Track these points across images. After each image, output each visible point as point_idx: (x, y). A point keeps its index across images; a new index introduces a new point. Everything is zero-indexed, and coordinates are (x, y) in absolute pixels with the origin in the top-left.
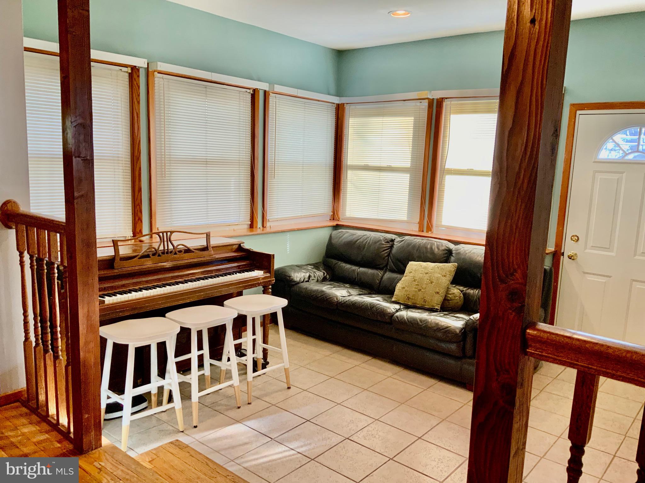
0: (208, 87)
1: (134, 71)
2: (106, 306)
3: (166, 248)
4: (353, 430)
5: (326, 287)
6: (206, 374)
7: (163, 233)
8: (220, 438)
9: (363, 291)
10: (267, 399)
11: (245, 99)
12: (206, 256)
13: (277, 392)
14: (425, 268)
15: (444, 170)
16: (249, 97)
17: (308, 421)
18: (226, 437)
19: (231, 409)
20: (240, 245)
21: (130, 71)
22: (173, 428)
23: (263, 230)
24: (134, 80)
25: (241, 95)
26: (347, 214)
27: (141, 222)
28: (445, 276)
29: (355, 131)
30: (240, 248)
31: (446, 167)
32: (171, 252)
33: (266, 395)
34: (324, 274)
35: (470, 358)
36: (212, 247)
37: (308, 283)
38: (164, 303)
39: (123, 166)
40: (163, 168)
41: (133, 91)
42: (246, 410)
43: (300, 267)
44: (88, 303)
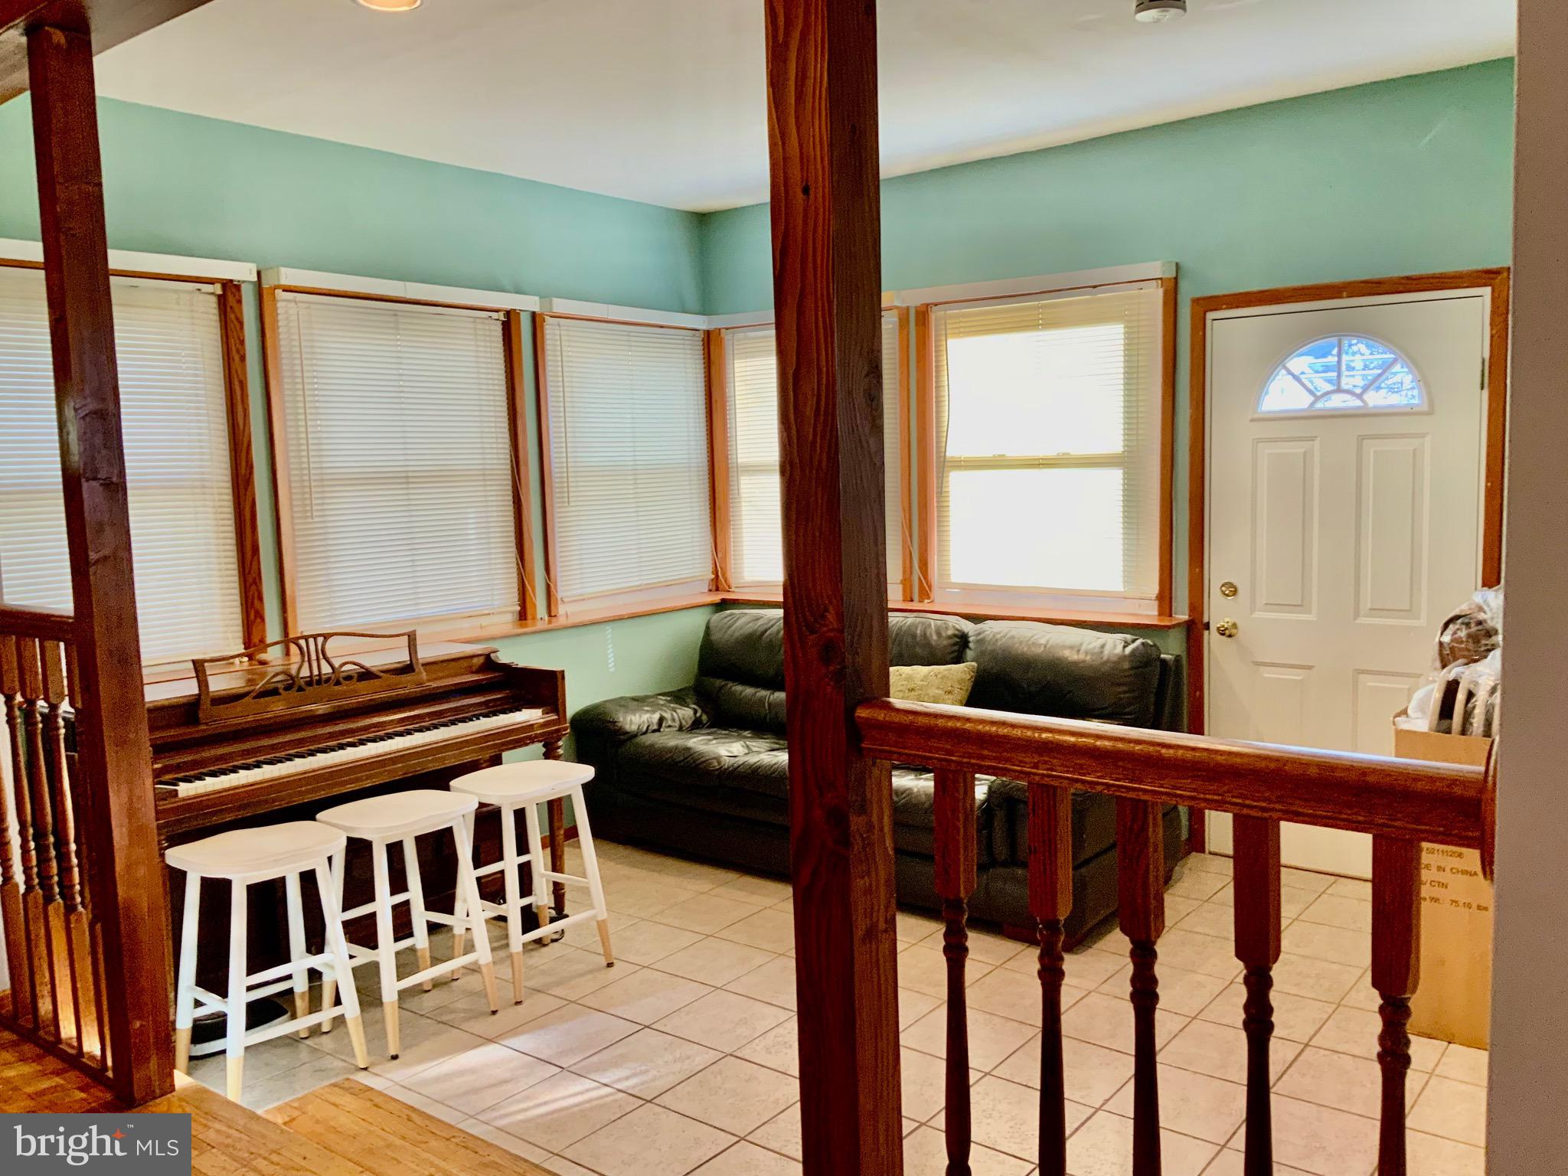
0: (399, 313)
1: (228, 293)
2: (180, 801)
3: (316, 672)
4: (745, 1037)
5: (695, 740)
6: (418, 946)
7: (306, 638)
8: (446, 1075)
9: (781, 742)
10: (557, 991)
11: (488, 333)
12: (408, 686)
13: (582, 975)
14: (909, 678)
15: (944, 461)
16: (498, 329)
17: (648, 1027)
18: (461, 1073)
19: (476, 1018)
20: (488, 657)
21: (219, 292)
22: (345, 1064)
23: (550, 622)
24: (229, 309)
25: (479, 326)
26: (745, 574)
27: (263, 620)
28: (950, 692)
29: (748, 387)
30: (489, 663)
31: (948, 454)
32: (328, 680)
33: (558, 984)
34: (695, 712)
35: (1004, 864)
36: (423, 665)
37: (657, 734)
38: (313, 791)
39: (214, 501)
40: (306, 499)
41: (230, 332)
42: (508, 1017)
43: (639, 702)
44: (130, 783)
